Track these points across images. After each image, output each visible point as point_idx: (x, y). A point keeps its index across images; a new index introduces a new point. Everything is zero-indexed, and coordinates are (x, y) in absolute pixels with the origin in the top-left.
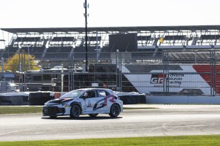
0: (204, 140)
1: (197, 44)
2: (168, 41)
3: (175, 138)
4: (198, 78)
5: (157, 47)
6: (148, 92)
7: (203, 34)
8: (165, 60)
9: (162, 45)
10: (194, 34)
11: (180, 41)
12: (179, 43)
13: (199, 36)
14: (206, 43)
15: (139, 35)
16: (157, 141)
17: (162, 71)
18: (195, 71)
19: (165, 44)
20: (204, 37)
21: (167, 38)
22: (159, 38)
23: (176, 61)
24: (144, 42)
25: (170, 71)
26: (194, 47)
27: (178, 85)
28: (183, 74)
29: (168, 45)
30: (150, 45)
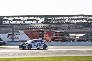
0: (27, 59)
1: (25, 23)
2: (14, 22)
3: (16, 58)
4: (26, 35)
5: (10, 24)
6: (7, 41)
7: (28, 19)
8: (13, 29)
9: (12, 23)
10: (24, 19)
11: (19, 21)
12: (18, 22)
13: (26, 19)
14: (29, 22)
15: (3, 19)
16: (10, 60)
17: (12, 33)
18: (24, 33)
19: (13, 23)
20: (28, 20)
21: (14, 20)
22: (11, 20)
23: (17, 29)
24: (5, 22)
25: (15, 33)
26: (24, 24)
27: (18, 38)
28: (20, 34)
29: (14, 23)
30: (7, 23)
